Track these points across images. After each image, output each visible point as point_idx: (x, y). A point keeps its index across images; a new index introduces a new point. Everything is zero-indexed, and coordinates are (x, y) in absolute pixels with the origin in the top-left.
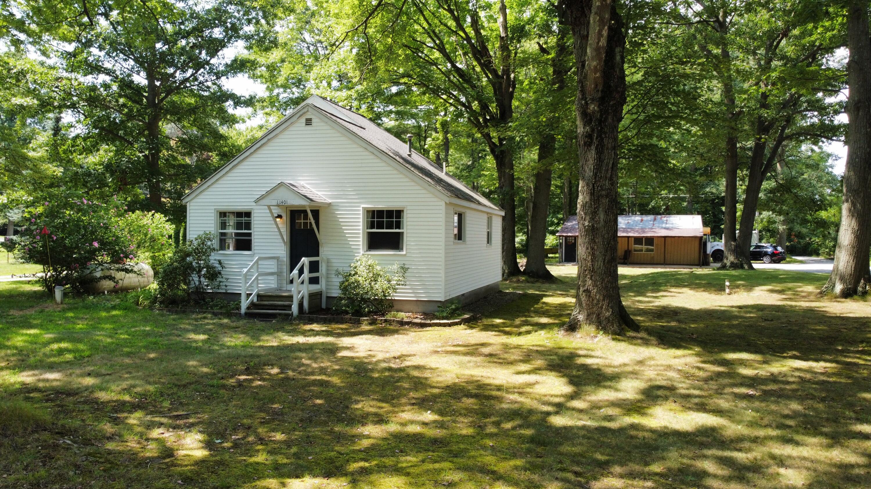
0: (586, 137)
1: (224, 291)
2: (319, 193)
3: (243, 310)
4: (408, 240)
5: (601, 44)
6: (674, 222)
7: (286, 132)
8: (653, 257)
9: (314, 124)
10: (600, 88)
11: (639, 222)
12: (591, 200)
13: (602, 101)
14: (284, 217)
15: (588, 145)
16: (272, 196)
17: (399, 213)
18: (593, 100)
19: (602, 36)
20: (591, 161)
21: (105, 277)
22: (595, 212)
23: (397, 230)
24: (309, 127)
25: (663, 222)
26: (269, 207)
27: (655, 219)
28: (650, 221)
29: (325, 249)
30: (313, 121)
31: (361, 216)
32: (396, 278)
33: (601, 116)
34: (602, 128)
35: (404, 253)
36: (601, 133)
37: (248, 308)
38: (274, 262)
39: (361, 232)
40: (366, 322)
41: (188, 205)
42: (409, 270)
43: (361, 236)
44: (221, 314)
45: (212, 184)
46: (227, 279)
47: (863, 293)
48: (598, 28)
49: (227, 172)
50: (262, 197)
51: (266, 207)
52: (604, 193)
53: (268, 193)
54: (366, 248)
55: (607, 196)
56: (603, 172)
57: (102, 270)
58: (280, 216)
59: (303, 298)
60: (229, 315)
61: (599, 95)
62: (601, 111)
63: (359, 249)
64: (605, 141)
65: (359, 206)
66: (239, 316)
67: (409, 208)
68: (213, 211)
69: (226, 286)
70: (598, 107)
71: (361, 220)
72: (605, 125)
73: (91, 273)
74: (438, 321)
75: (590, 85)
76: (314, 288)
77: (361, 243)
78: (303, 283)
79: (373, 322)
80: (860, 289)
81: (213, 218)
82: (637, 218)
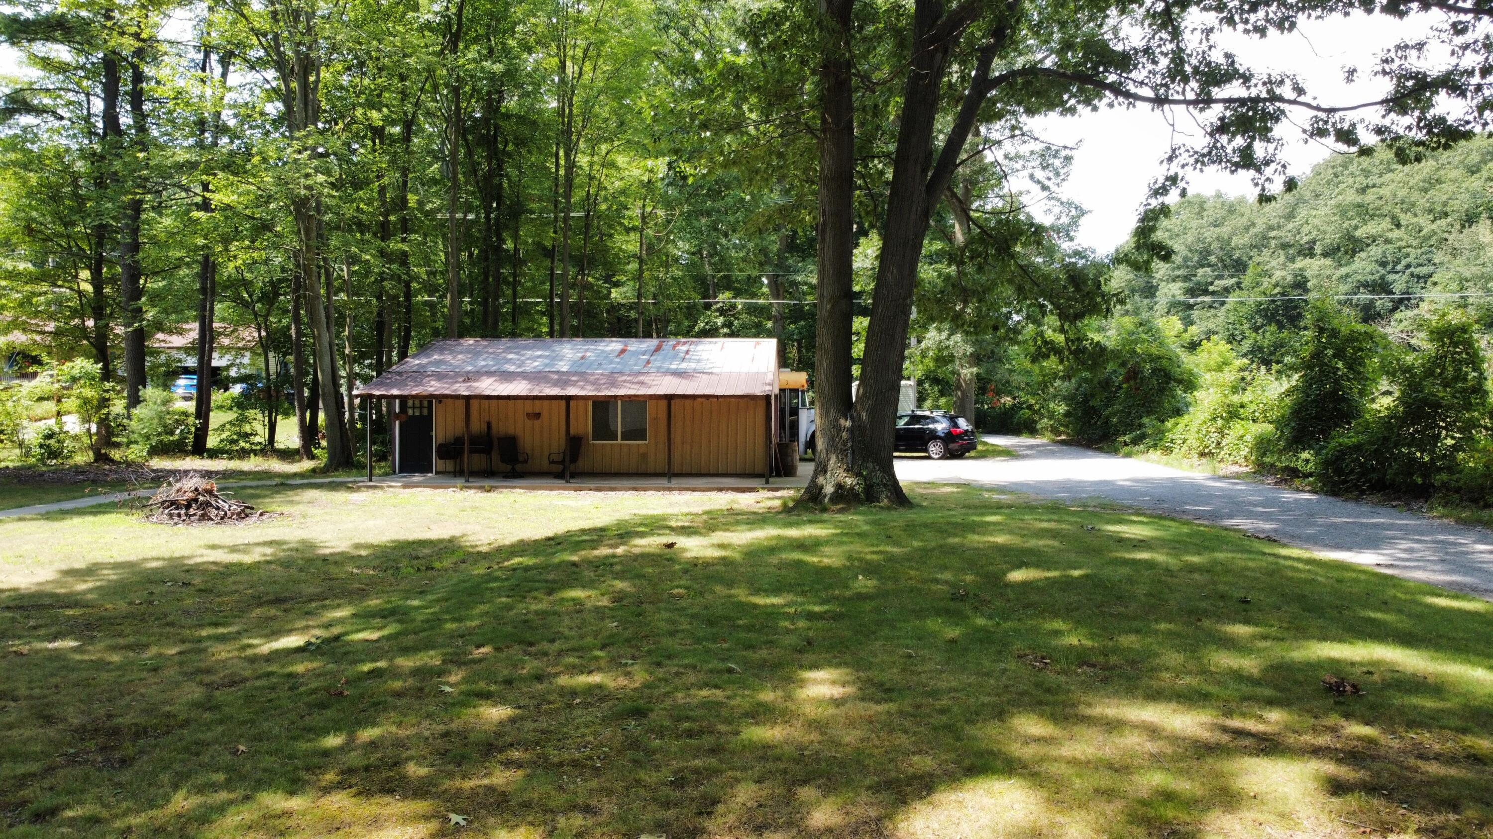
8: (644, 456)
11: (612, 357)
25: (675, 357)
27: (658, 349)
82: (614, 345)
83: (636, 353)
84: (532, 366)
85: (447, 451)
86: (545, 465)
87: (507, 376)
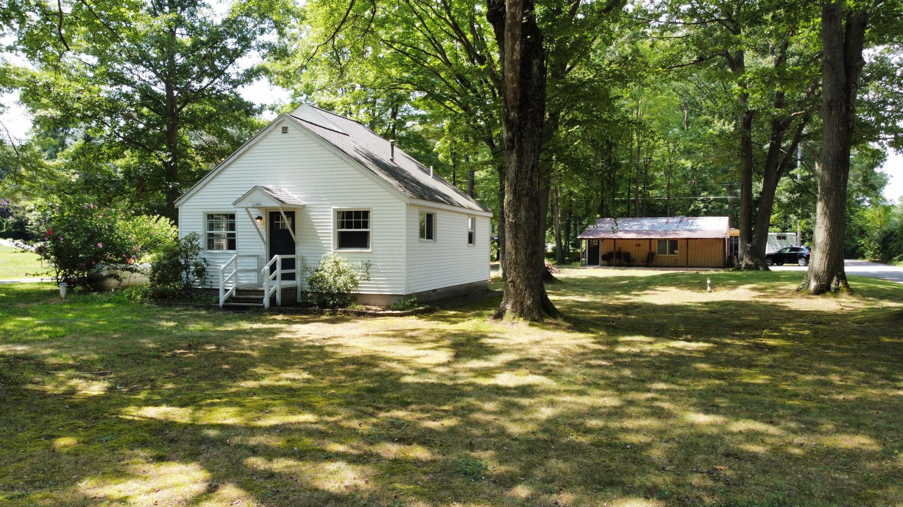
0: (509, 141)
1: (209, 287)
2: (295, 196)
3: (221, 303)
4: (373, 239)
5: (514, 57)
6: (699, 224)
7: (265, 140)
8: (677, 260)
9: (289, 132)
10: (518, 97)
11: (664, 224)
12: (513, 199)
13: (521, 109)
14: (264, 219)
15: (511, 148)
16: (249, 198)
17: (366, 214)
18: (513, 108)
19: (515, 50)
20: (513, 164)
21: (111, 276)
22: (518, 210)
23: (364, 230)
24: (285, 135)
25: (688, 224)
26: (247, 209)
27: (681, 221)
28: (676, 223)
29: (300, 248)
30: (289, 129)
31: (332, 217)
32: (360, 274)
33: (520, 122)
34: (521, 133)
35: (370, 250)
36: (520, 137)
37: (226, 301)
38: (254, 260)
39: (332, 231)
40: (328, 313)
41: (180, 208)
42: (372, 267)
43: (332, 235)
44: (202, 307)
45: (201, 188)
46: (212, 276)
47: (835, 289)
48: (510, 44)
49: (213, 178)
50: (239, 200)
51: (244, 210)
52: (524, 192)
53: (245, 196)
54: (336, 247)
55: (527, 195)
56: (523, 173)
57: (108, 269)
58: (260, 218)
59: (275, 292)
60: (208, 307)
61: (518, 103)
62: (520, 117)
63: (330, 247)
64: (525, 145)
65: (330, 208)
66: (218, 308)
67: (374, 209)
68: (201, 214)
69: (211, 282)
70: (518, 114)
71: (332, 221)
72: (524, 131)
73: (97, 272)
74: (390, 312)
75: (510, 95)
76: (288, 283)
77: (332, 242)
78: (275, 279)
79: (334, 313)
80: (833, 286)
81: (201, 220)
82: (663, 220)
83: (673, 223)
84: (635, 228)
85: (605, 257)
86: (640, 262)
87: (626, 232)
